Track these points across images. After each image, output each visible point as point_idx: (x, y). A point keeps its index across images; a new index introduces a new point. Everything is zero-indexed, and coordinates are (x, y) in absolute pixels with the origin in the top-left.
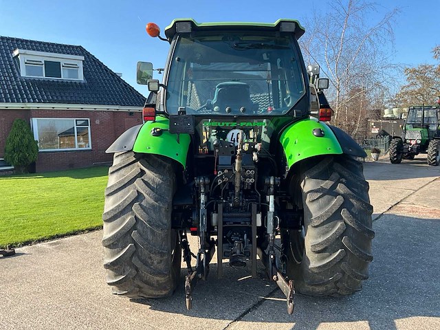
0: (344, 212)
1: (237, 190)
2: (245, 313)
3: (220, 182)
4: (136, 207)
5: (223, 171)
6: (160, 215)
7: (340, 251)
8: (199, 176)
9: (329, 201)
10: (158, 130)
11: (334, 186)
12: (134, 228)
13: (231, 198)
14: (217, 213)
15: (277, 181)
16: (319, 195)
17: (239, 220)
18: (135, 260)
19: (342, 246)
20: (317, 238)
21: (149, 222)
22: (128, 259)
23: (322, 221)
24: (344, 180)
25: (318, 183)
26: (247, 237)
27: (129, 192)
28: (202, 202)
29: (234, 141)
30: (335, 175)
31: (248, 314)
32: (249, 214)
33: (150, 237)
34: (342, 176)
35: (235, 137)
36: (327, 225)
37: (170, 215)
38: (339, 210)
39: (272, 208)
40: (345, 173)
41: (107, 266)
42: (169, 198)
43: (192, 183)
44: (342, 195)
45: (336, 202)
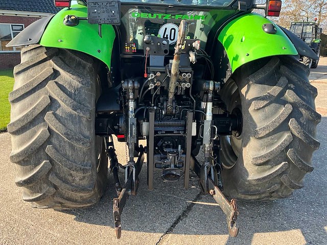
0: (292, 123)
1: (171, 96)
2: (176, 223)
3: (151, 86)
4: (49, 116)
5: (155, 73)
6: (80, 127)
7: (283, 163)
8: (126, 78)
9: (277, 110)
10: (73, 18)
11: (282, 93)
12: (48, 141)
13: (162, 104)
14: (148, 121)
15: (217, 87)
16: (266, 102)
17: (171, 129)
18: (52, 178)
19: (286, 159)
20: (259, 150)
21: (66, 134)
22: (44, 177)
23: (268, 132)
24: (292, 86)
25: (265, 89)
26: (181, 148)
27: (39, 97)
28: (130, 109)
29: (167, 38)
30: (283, 80)
31: (179, 224)
32: (182, 123)
33: (69, 153)
34: (290, 81)
35: (168, 33)
36: (272, 137)
37: (93, 125)
38: (287, 120)
39: (209, 116)
40: (294, 78)
41: (20, 184)
42: (91, 106)
43: (118, 87)
44: (291, 103)
45: (285, 110)
